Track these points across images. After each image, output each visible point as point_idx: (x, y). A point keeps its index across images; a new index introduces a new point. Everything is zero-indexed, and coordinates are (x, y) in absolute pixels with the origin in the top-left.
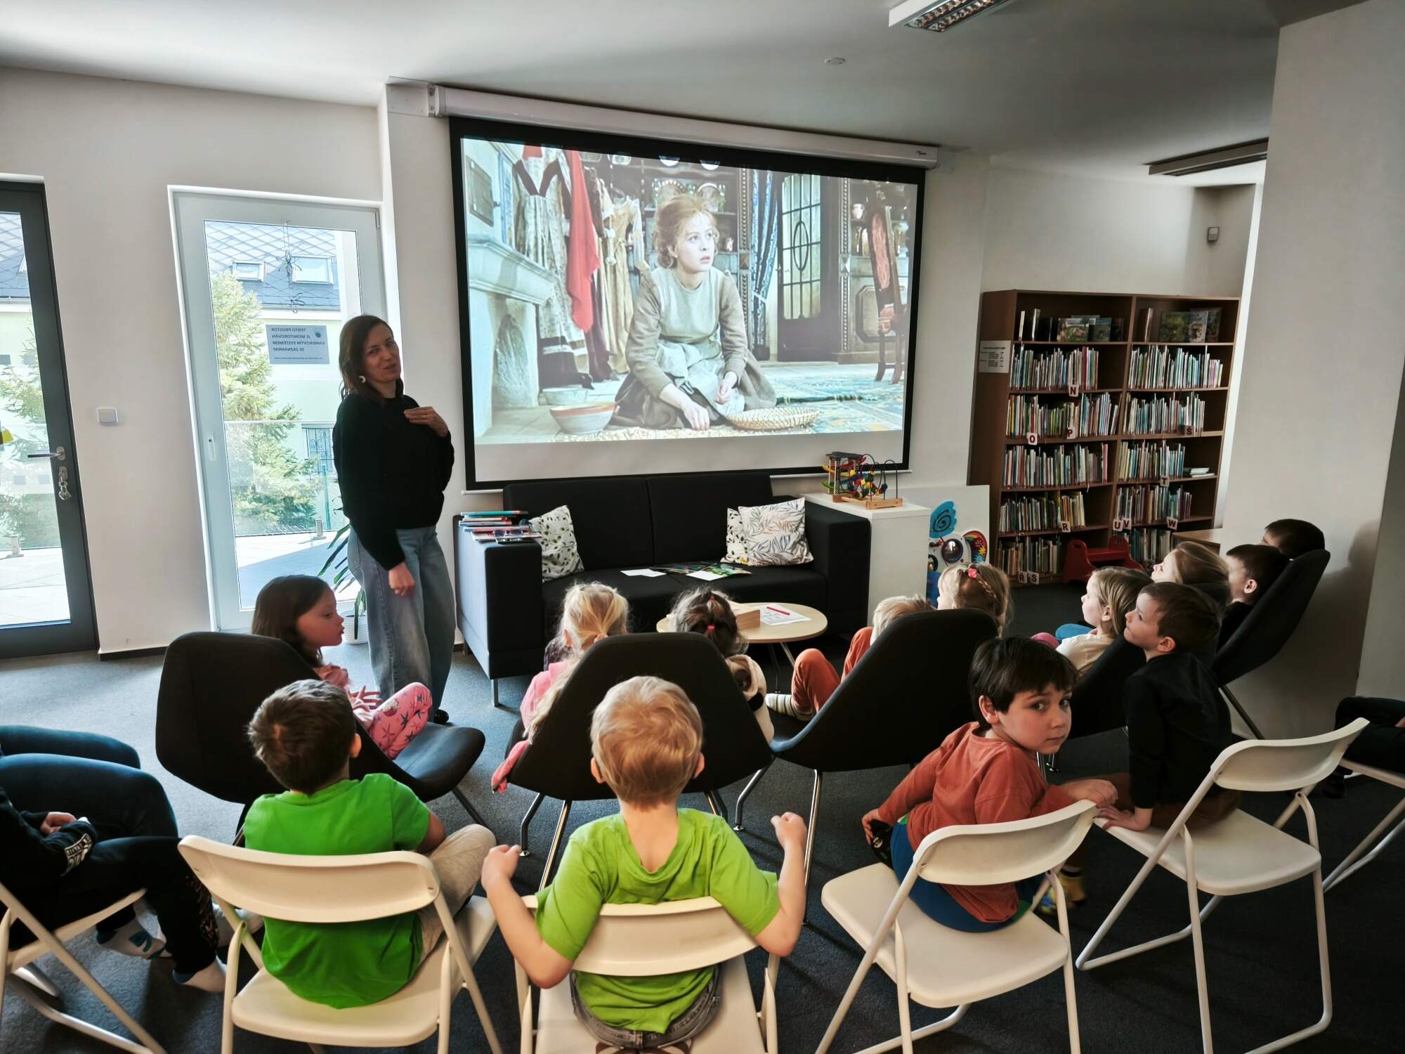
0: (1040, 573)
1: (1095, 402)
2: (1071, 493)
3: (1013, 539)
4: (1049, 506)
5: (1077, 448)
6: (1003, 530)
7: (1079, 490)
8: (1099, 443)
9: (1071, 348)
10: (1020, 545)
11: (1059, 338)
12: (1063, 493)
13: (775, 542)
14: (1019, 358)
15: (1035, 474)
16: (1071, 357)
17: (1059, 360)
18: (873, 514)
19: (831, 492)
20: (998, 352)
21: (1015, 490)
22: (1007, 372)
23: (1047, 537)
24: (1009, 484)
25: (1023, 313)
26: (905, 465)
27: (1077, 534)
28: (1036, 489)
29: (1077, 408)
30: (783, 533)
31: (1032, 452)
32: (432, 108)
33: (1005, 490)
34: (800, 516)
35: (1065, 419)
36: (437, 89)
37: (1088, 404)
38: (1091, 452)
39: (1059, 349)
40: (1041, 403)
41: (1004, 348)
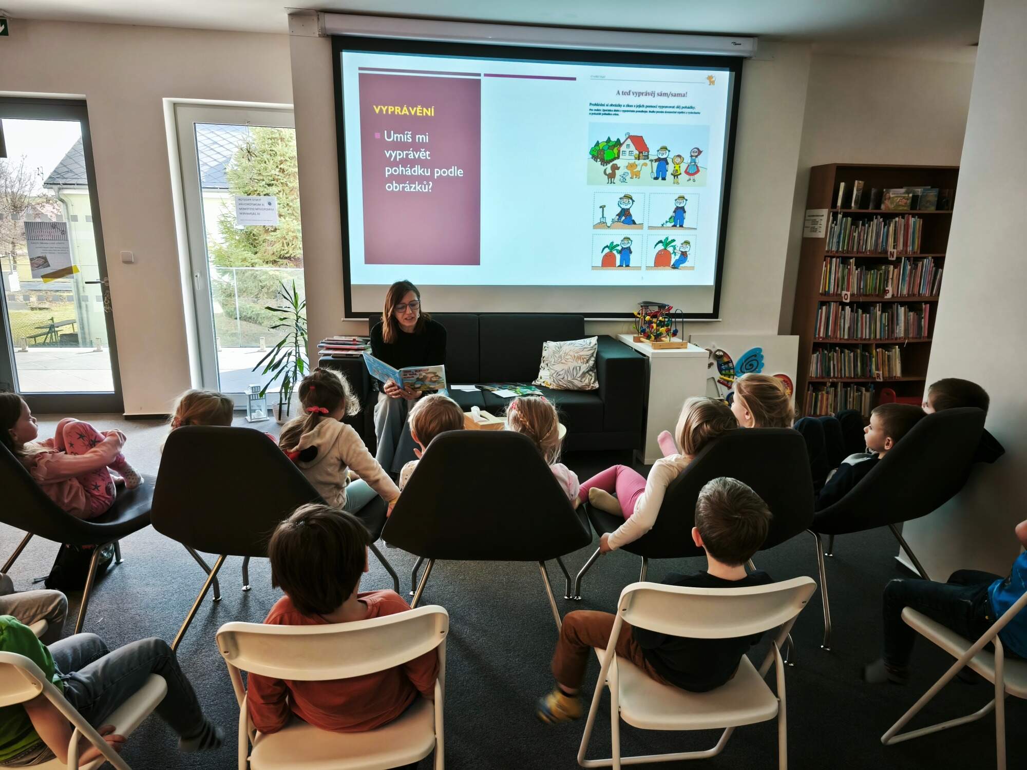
1: (917, 265)
2: (887, 347)
3: (824, 384)
4: (863, 356)
5: (895, 306)
6: (812, 375)
8: (920, 303)
9: (894, 215)
10: (832, 389)
11: (883, 207)
12: (878, 346)
13: (568, 371)
14: (836, 225)
15: (849, 328)
16: (892, 225)
17: (878, 226)
18: (654, 354)
20: (818, 219)
21: (827, 341)
22: (824, 237)
23: (860, 385)
24: (821, 335)
25: (842, 185)
26: (715, 314)
27: (889, 383)
28: (850, 342)
30: (575, 364)
31: (848, 308)
32: (320, 30)
33: (816, 341)
34: (592, 352)
35: (883, 280)
37: (909, 267)
38: (910, 310)
39: (879, 217)
40: (858, 265)
41: (823, 216)
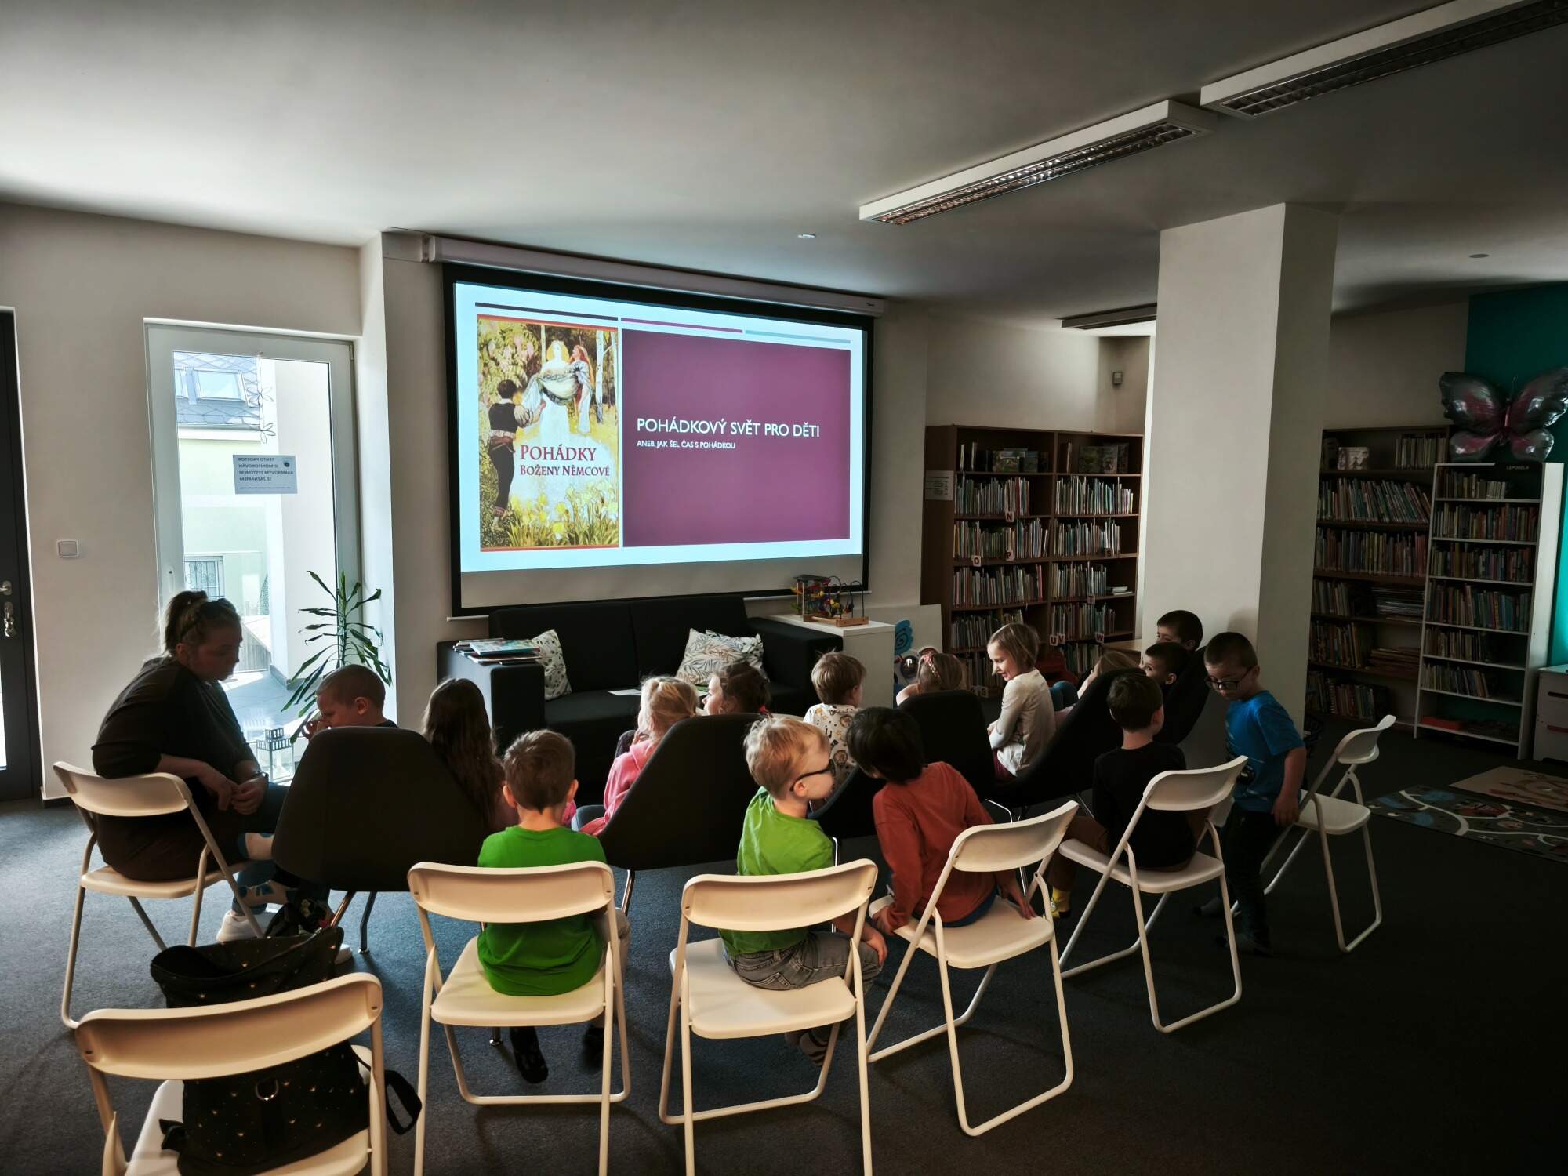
0: (989, 687)
1: (1028, 527)
2: (1011, 611)
5: (1014, 569)
7: (1019, 608)
8: (1033, 564)
9: (1007, 477)
11: (994, 468)
12: (1006, 611)
14: (961, 486)
15: (980, 594)
16: (1006, 487)
17: (995, 487)
18: (845, 631)
19: (800, 614)
20: (943, 480)
21: (962, 609)
22: (951, 499)
24: (958, 603)
25: (963, 446)
26: (864, 586)
28: (982, 608)
29: (1013, 532)
31: (977, 573)
32: (426, 255)
33: (954, 609)
35: (1004, 543)
37: (1023, 529)
38: (1027, 573)
39: (995, 479)
40: (982, 528)
41: (948, 477)
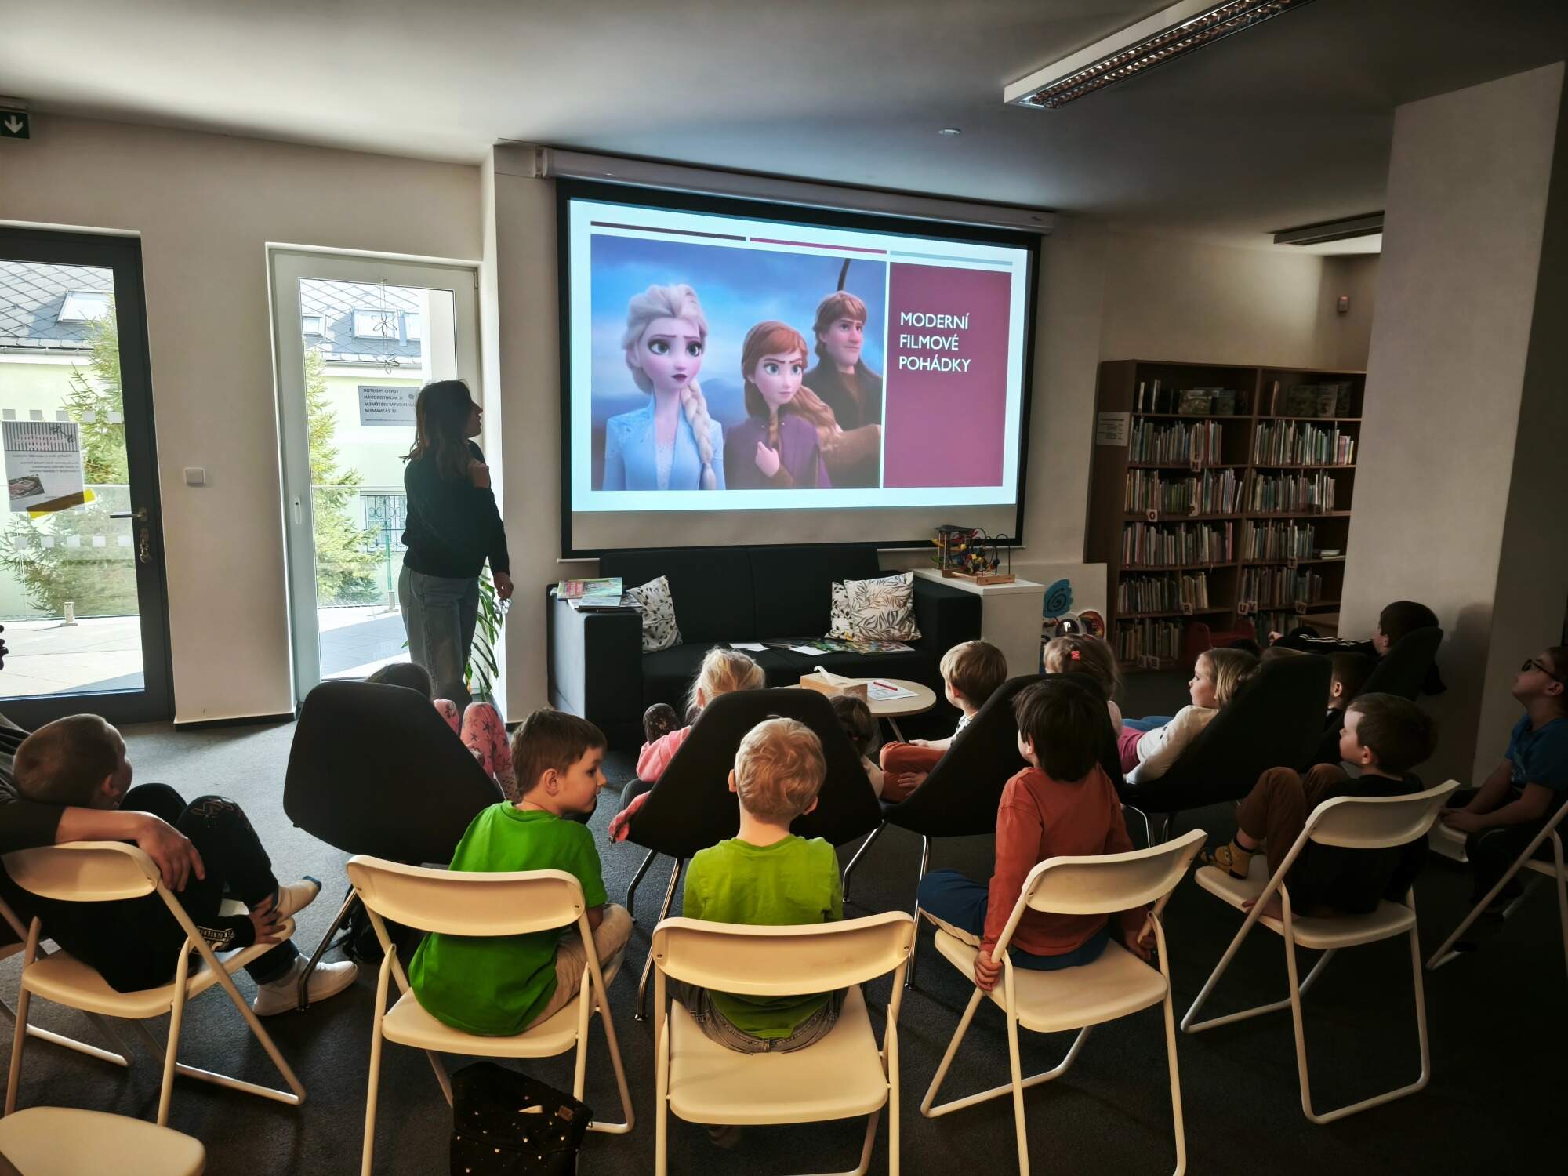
0: (1161, 657)
1: (1218, 478)
2: (1193, 573)
3: (1131, 621)
4: (1170, 586)
5: (1199, 526)
6: (1121, 611)
7: (1201, 570)
8: (1222, 521)
9: (1195, 421)
10: (1140, 628)
11: (1180, 410)
12: (1185, 572)
13: (882, 617)
14: (1138, 431)
15: (1155, 553)
16: (1193, 432)
17: (1180, 432)
18: (984, 590)
19: (941, 568)
20: (1117, 423)
21: (1133, 569)
22: (1126, 445)
23: (1167, 620)
24: (1128, 562)
25: (1143, 384)
26: (1018, 540)
27: (1200, 617)
28: (1156, 569)
29: (1199, 484)
30: (890, 608)
31: (1153, 528)
32: (539, 169)
33: (1123, 569)
34: (909, 591)
35: (1187, 495)
36: (546, 150)
37: (1211, 480)
38: (1214, 531)
39: (1180, 422)
40: (1161, 478)
41: (1122, 420)
